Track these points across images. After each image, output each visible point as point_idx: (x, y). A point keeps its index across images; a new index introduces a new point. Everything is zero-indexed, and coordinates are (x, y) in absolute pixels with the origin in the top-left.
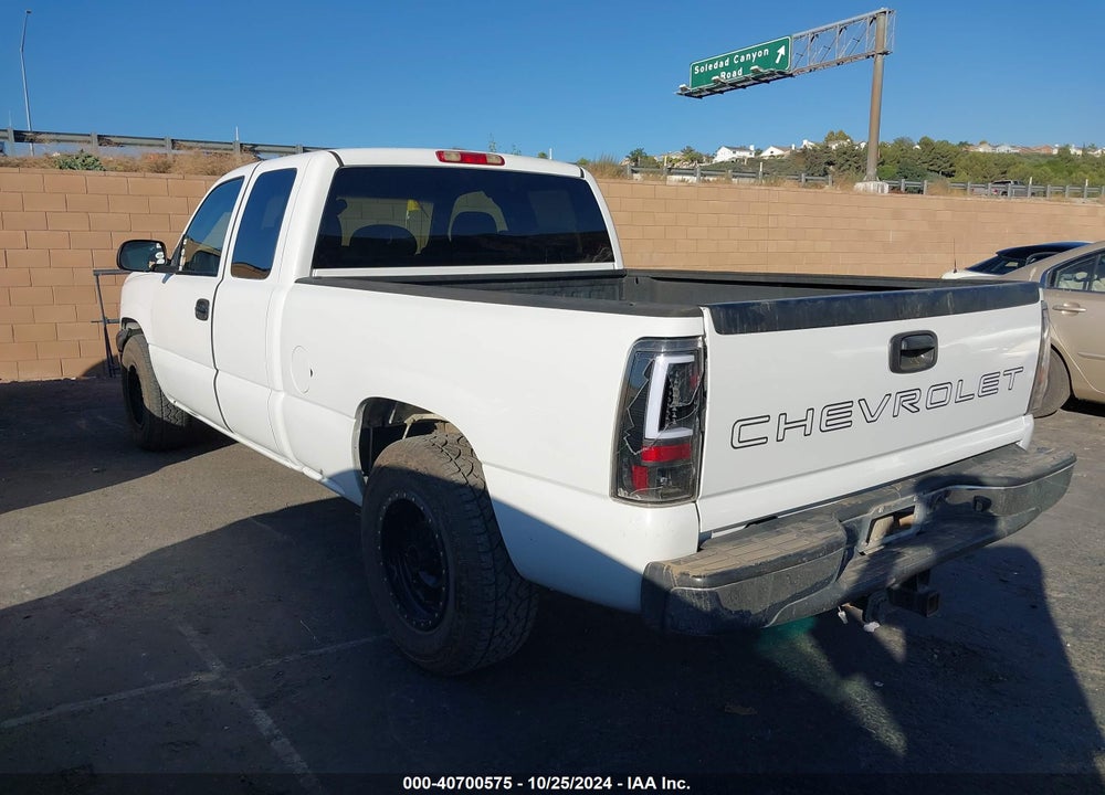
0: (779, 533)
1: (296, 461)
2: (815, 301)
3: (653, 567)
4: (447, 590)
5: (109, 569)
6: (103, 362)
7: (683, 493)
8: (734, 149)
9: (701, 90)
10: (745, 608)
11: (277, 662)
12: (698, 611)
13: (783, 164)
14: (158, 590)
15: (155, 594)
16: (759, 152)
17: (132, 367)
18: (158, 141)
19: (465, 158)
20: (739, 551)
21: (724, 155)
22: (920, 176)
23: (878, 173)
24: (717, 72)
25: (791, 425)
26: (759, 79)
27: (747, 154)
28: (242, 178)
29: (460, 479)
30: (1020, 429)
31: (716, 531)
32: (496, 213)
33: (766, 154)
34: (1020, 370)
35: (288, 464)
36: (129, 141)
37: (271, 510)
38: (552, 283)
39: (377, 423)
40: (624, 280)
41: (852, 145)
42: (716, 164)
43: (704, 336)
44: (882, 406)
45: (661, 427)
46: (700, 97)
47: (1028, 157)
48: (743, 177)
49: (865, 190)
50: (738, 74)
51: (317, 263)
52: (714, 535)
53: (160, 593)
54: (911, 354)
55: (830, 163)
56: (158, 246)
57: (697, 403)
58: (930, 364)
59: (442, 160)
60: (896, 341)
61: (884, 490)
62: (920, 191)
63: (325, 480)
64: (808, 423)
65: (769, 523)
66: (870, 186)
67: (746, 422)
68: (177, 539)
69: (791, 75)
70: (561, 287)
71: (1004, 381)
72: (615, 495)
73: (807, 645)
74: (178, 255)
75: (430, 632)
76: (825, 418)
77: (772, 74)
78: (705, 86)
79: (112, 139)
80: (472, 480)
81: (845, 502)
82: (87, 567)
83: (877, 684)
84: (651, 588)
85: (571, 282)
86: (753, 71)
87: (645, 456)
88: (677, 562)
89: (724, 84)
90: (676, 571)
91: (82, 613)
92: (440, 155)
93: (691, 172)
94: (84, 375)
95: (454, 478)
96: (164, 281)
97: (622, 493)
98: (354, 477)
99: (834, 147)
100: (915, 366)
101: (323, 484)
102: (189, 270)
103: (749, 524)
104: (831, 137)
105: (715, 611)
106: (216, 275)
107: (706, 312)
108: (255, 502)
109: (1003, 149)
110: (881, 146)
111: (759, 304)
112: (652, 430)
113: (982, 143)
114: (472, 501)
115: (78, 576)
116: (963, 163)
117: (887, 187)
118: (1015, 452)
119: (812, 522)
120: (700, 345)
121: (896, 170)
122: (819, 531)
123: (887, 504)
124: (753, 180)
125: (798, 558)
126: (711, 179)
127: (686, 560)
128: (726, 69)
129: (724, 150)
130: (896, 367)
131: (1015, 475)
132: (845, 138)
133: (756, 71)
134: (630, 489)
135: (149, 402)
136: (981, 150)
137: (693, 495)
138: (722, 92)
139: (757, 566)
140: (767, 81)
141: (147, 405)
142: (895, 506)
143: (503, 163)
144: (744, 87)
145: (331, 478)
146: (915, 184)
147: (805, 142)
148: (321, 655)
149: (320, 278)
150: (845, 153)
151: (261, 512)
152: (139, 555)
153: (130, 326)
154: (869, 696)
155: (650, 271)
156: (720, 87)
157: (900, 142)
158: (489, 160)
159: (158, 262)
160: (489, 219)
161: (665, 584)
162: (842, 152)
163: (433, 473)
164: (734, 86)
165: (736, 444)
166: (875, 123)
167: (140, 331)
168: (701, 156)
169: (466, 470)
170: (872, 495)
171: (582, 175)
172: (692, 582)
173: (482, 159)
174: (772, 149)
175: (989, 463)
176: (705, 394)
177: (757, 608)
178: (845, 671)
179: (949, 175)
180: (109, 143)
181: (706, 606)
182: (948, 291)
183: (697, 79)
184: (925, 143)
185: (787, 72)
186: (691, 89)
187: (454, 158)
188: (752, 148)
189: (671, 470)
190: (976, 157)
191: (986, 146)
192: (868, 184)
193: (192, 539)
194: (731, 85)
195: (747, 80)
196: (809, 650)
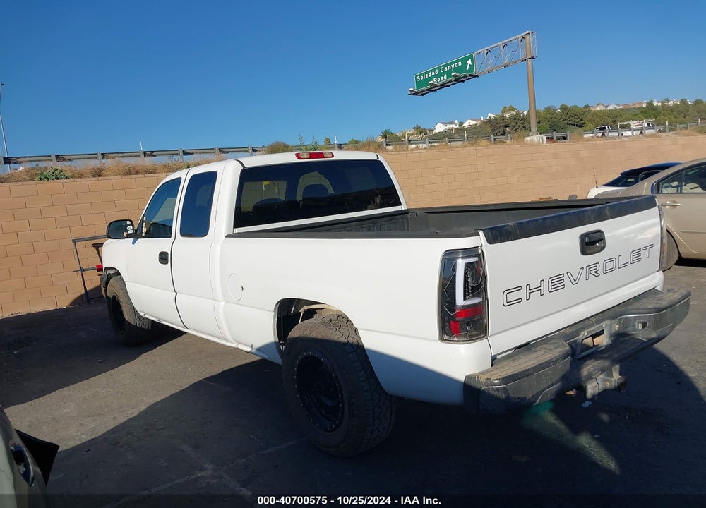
0: (534, 352)
1: (233, 341)
2: (537, 220)
3: (469, 377)
4: (343, 405)
5: (128, 418)
6: (82, 296)
7: (480, 334)
8: (446, 124)
9: (423, 91)
10: (522, 395)
11: (243, 460)
12: (497, 398)
13: (478, 130)
14: (160, 427)
15: (160, 430)
16: (461, 124)
17: (114, 297)
18: (92, 156)
19: (312, 156)
20: (515, 363)
21: (440, 128)
22: (563, 129)
23: (538, 131)
24: (431, 78)
25: (533, 290)
26: (457, 80)
27: (454, 126)
28: (180, 179)
29: (343, 340)
30: (655, 280)
31: (499, 354)
32: (327, 183)
33: (466, 124)
34: (651, 246)
35: (228, 344)
36: (75, 157)
37: (214, 374)
38: (368, 221)
39: (284, 313)
40: (408, 215)
41: (518, 114)
42: (436, 134)
43: (481, 246)
44: (579, 275)
45: (465, 299)
46: (423, 95)
47: (628, 110)
48: (455, 141)
49: (532, 141)
50: (444, 79)
51: (236, 225)
52: (498, 357)
53: (163, 429)
54: (591, 244)
55: (506, 126)
56: (128, 222)
57: (482, 283)
58: (602, 249)
59: (299, 158)
60: (583, 237)
61: (586, 322)
62: (565, 138)
63: (254, 351)
64: (542, 288)
65: (526, 347)
66: (535, 139)
67: (509, 291)
68: (163, 397)
69: (477, 76)
70: (374, 223)
71: (643, 253)
72: (442, 339)
73: (551, 418)
74: (140, 226)
75: (333, 433)
76: (550, 284)
77: (465, 76)
78: (425, 88)
79: (65, 157)
80: (351, 340)
81: (566, 331)
82: (115, 418)
83: (596, 436)
84: (470, 389)
85: (378, 220)
86: (453, 76)
87: (457, 315)
88: (483, 373)
89: (436, 86)
90: (483, 378)
91: (120, 444)
92: (298, 156)
93: (422, 141)
94: (71, 305)
95: (340, 340)
96: (134, 243)
97: (446, 337)
98: (275, 347)
99: (507, 116)
100: (594, 251)
101: (252, 353)
102: (149, 235)
103: (516, 348)
104: (505, 110)
105: (508, 397)
106: (170, 237)
107: (481, 233)
108: (203, 369)
109: (612, 107)
110: (537, 112)
111: (508, 226)
112: (460, 300)
113: (598, 105)
114: (352, 352)
115: (111, 425)
116: (588, 118)
117: (545, 138)
118: (655, 293)
119: (551, 344)
120: (480, 251)
121: (548, 126)
122: (556, 348)
123: (589, 330)
124: (461, 142)
125: (548, 363)
126: (436, 144)
127: (487, 371)
128: (436, 76)
129: (439, 125)
130: (584, 252)
131: (658, 306)
132: (514, 110)
133: (455, 76)
134: (451, 335)
135: (128, 316)
136: (598, 109)
137: (486, 334)
138: (435, 90)
139: (527, 371)
140: (463, 81)
141: (127, 319)
142: (593, 330)
143: (333, 156)
144: (449, 86)
145: (259, 349)
146: (562, 134)
147: (489, 115)
148: (268, 454)
149: (240, 233)
150: (515, 119)
151: (208, 375)
152: (143, 408)
153: (111, 272)
154: (593, 443)
155: (424, 209)
156: (435, 87)
157: (548, 109)
158: (325, 155)
159: (129, 232)
160: (323, 188)
161: (478, 386)
162: (513, 118)
163: (327, 338)
164: (443, 86)
165: (506, 304)
166: (532, 99)
167: (118, 274)
168: (425, 130)
169: (346, 334)
170: (580, 326)
171: (378, 158)
172: (493, 382)
173: (321, 155)
174: (469, 121)
175: (641, 301)
176: (486, 278)
177: (529, 395)
178: (576, 431)
179: (581, 126)
180: (64, 160)
181: (502, 396)
182: (606, 207)
183: (419, 84)
184: (564, 108)
185: (475, 75)
186: (416, 91)
187: (305, 156)
188: (456, 121)
189: (472, 321)
190: (595, 113)
191: (601, 106)
192: (533, 137)
193: (171, 396)
194: (440, 85)
195: (450, 81)
196: (553, 421)
